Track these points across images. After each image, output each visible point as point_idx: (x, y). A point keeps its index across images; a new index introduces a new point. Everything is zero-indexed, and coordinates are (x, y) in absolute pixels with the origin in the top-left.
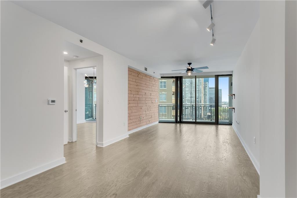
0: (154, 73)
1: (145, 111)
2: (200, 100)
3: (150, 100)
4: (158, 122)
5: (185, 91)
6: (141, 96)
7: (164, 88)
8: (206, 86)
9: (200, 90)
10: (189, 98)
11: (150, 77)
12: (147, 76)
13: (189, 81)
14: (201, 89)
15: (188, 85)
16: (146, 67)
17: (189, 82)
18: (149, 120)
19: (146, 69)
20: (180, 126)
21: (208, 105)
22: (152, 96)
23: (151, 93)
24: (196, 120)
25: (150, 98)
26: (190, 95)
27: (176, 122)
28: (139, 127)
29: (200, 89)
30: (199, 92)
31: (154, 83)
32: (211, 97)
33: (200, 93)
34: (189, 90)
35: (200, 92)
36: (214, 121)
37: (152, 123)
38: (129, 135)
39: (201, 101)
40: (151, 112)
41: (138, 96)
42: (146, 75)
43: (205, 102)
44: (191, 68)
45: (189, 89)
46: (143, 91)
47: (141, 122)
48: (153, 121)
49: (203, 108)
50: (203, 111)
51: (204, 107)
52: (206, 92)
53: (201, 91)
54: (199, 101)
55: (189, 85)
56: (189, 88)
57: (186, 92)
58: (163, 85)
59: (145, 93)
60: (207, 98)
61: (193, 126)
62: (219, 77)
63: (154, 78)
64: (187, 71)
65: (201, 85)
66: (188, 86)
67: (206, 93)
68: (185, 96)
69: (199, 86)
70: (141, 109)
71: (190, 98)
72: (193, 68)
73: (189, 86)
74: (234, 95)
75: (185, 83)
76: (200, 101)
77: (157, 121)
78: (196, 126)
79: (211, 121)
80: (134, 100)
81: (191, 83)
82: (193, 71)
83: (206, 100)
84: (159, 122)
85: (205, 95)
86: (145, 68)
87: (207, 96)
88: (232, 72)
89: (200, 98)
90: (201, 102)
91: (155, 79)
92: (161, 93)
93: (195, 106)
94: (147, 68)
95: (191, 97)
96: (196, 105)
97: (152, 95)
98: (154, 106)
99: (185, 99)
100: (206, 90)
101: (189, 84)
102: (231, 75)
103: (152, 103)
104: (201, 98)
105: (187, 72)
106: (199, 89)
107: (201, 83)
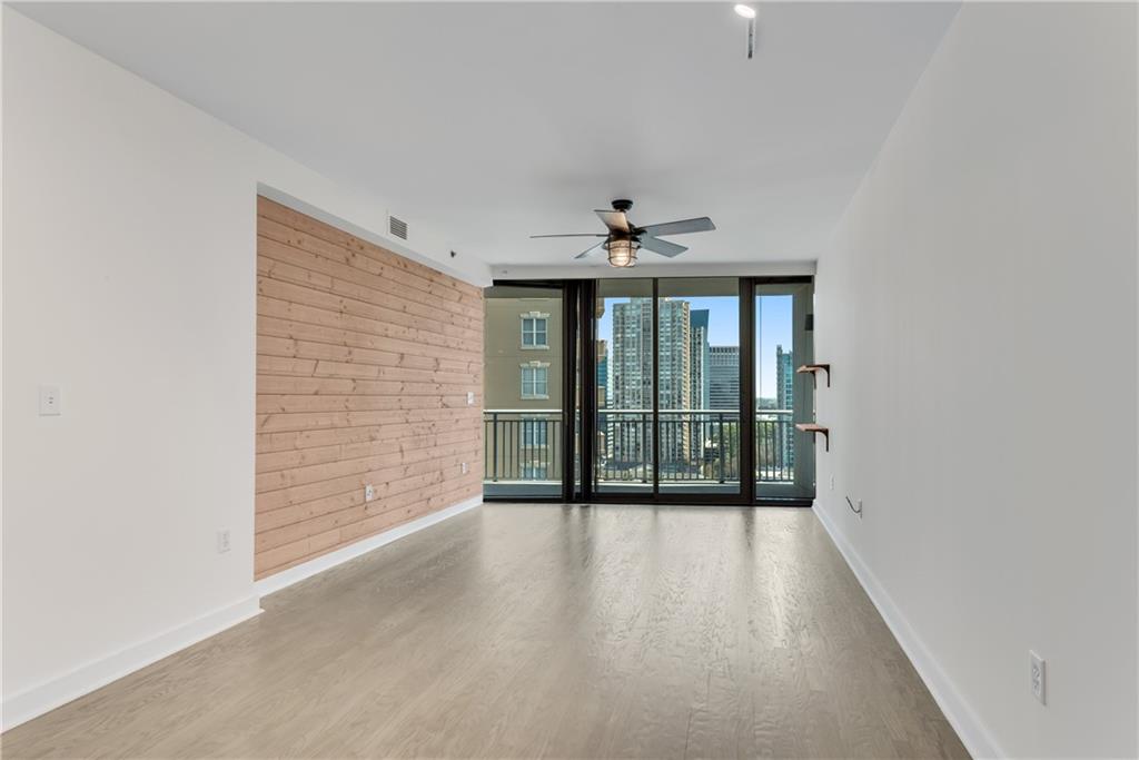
0: (453, 254)
1: (402, 451)
2: (677, 391)
3: (435, 392)
4: (481, 497)
5: (623, 361)
6: (372, 372)
7: (537, 343)
8: (697, 341)
9: (676, 358)
10: (639, 385)
11: (433, 275)
12: (410, 268)
13: (639, 321)
14: (680, 351)
15: (634, 335)
16: (399, 218)
17: (638, 327)
18: (428, 493)
19: (399, 228)
20: (584, 517)
21: (704, 413)
22: (447, 370)
23: (437, 354)
24: (656, 479)
25: (433, 381)
26: (640, 373)
27: (567, 496)
28: (356, 537)
29: (676, 353)
30: (673, 365)
31: (456, 308)
32: (719, 380)
33: (676, 367)
34: (639, 356)
35: (676, 362)
36: (734, 484)
37: (448, 505)
38: (263, 602)
39: (679, 397)
40: (436, 452)
41: (349, 371)
42: (406, 265)
43: (695, 402)
44: (630, 225)
45: (639, 351)
46: (386, 344)
47: (368, 512)
48: (446, 501)
49: (686, 427)
50: (686, 433)
51: (690, 422)
52: (699, 362)
53: (680, 361)
54: (673, 398)
55: (639, 337)
56: (638, 347)
57: (628, 364)
58: (535, 331)
59: (402, 356)
60: (702, 384)
61: (641, 515)
62: (758, 287)
63: (455, 282)
64: (608, 241)
65: (680, 336)
66: (633, 343)
67: (700, 367)
68: (623, 379)
69: (673, 341)
70: (372, 439)
71: (640, 387)
72: (637, 226)
73: (639, 342)
74: (827, 368)
75: (623, 328)
76: (676, 396)
77: (476, 494)
78: (656, 513)
79: (722, 482)
80: (316, 394)
81: (644, 330)
82: (637, 240)
83: (700, 393)
84: (485, 500)
85: (695, 373)
86: (393, 220)
87: (702, 378)
88: (815, 263)
89: (676, 387)
90: (680, 402)
91: (460, 287)
92: (525, 365)
93: (651, 417)
94: (404, 226)
95: (644, 383)
96: (656, 413)
97: (441, 366)
98: (457, 421)
99: (623, 389)
100: (700, 354)
101: (639, 333)
102: (808, 280)
103: (445, 406)
104: (680, 384)
105: (609, 249)
106: (672, 351)
107: (680, 331)
